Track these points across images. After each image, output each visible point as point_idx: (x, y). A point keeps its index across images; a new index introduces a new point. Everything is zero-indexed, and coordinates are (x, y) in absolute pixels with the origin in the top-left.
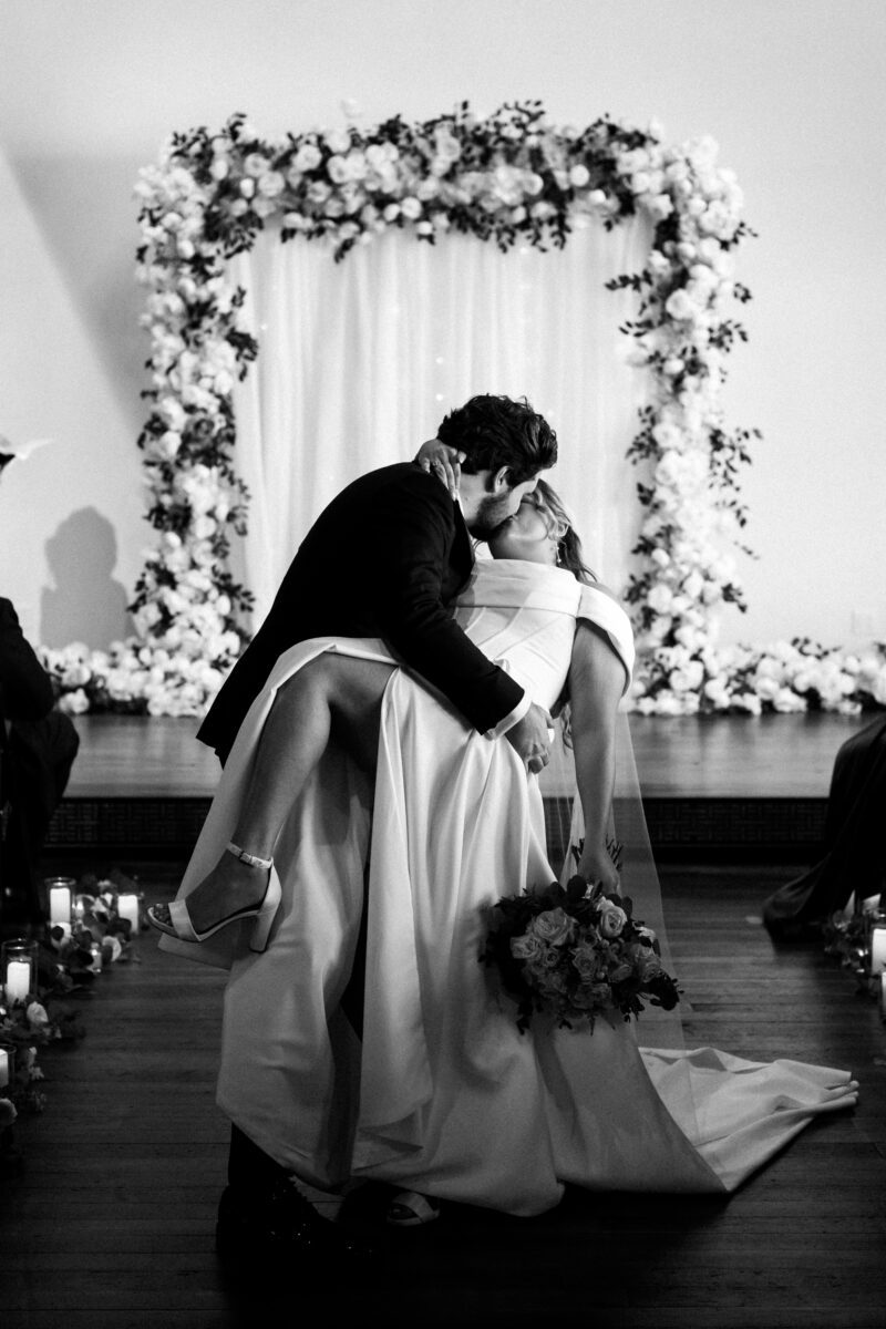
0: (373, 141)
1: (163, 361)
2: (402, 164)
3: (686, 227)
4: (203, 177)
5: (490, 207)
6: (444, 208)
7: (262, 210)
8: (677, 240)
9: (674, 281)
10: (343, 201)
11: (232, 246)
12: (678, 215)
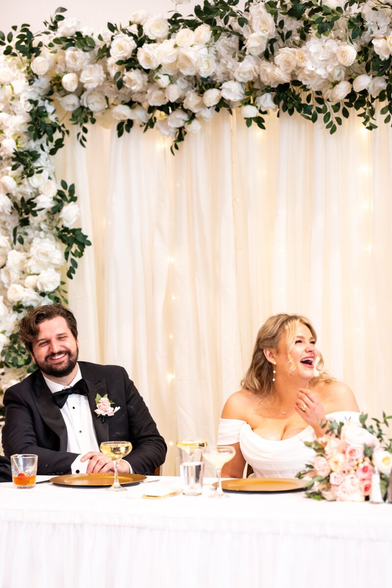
0: (190, 24)
2: (217, 46)
6: (268, 89)
7: (92, 103)
10: (162, 88)
11: (52, 140)
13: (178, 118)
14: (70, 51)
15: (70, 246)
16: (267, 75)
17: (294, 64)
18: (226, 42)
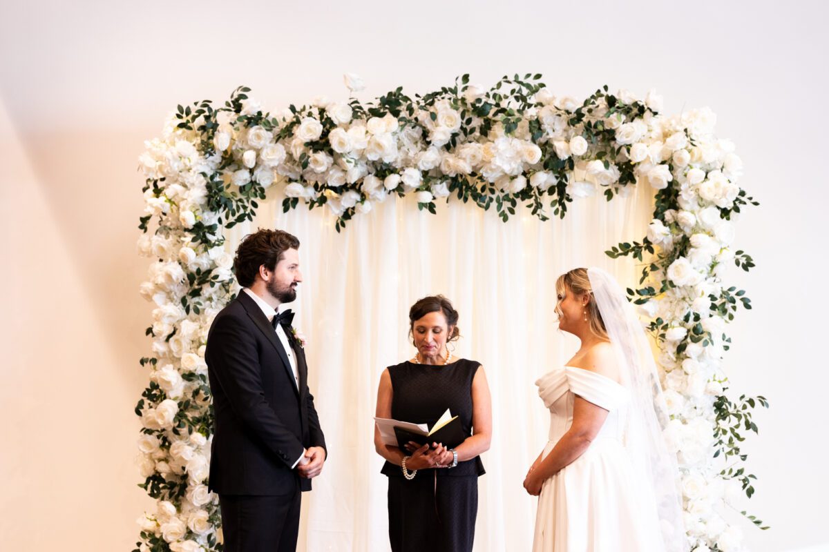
0: (375, 113)
1: (163, 329)
2: (402, 135)
3: (686, 197)
4: (207, 148)
5: (490, 177)
6: (443, 177)
7: (264, 180)
8: (677, 208)
9: (675, 249)
10: (345, 171)
11: (233, 215)
12: (677, 184)
13: (351, 198)
14: (253, 130)
16: (449, 166)
17: (480, 157)
18: (409, 132)
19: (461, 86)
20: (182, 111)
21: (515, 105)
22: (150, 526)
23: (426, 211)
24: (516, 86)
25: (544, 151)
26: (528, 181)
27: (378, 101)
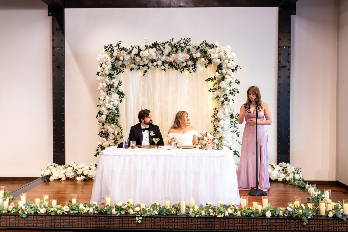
0: (151, 47)
1: (102, 98)
2: (157, 53)
3: (224, 66)
4: (112, 56)
5: (178, 62)
6: (167, 63)
7: (126, 64)
8: (222, 70)
9: (221, 79)
10: (144, 61)
11: (118, 71)
12: (222, 64)
13: (146, 68)
14: (122, 52)
15: (120, 95)
16: (168, 60)
17: (175, 58)
18: (159, 52)
19: (171, 41)
20: (105, 47)
21: (183, 45)
22: (101, 143)
23: (163, 71)
24: (184, 41)
25: (190, 56)
26: (187, 64)
27: (152, 45)
